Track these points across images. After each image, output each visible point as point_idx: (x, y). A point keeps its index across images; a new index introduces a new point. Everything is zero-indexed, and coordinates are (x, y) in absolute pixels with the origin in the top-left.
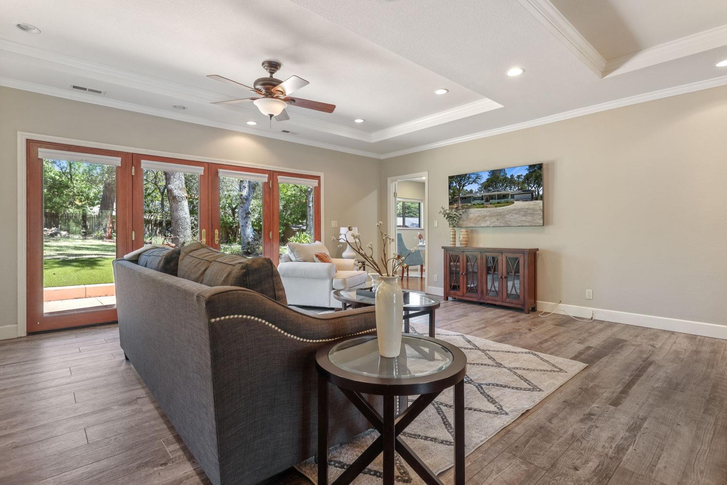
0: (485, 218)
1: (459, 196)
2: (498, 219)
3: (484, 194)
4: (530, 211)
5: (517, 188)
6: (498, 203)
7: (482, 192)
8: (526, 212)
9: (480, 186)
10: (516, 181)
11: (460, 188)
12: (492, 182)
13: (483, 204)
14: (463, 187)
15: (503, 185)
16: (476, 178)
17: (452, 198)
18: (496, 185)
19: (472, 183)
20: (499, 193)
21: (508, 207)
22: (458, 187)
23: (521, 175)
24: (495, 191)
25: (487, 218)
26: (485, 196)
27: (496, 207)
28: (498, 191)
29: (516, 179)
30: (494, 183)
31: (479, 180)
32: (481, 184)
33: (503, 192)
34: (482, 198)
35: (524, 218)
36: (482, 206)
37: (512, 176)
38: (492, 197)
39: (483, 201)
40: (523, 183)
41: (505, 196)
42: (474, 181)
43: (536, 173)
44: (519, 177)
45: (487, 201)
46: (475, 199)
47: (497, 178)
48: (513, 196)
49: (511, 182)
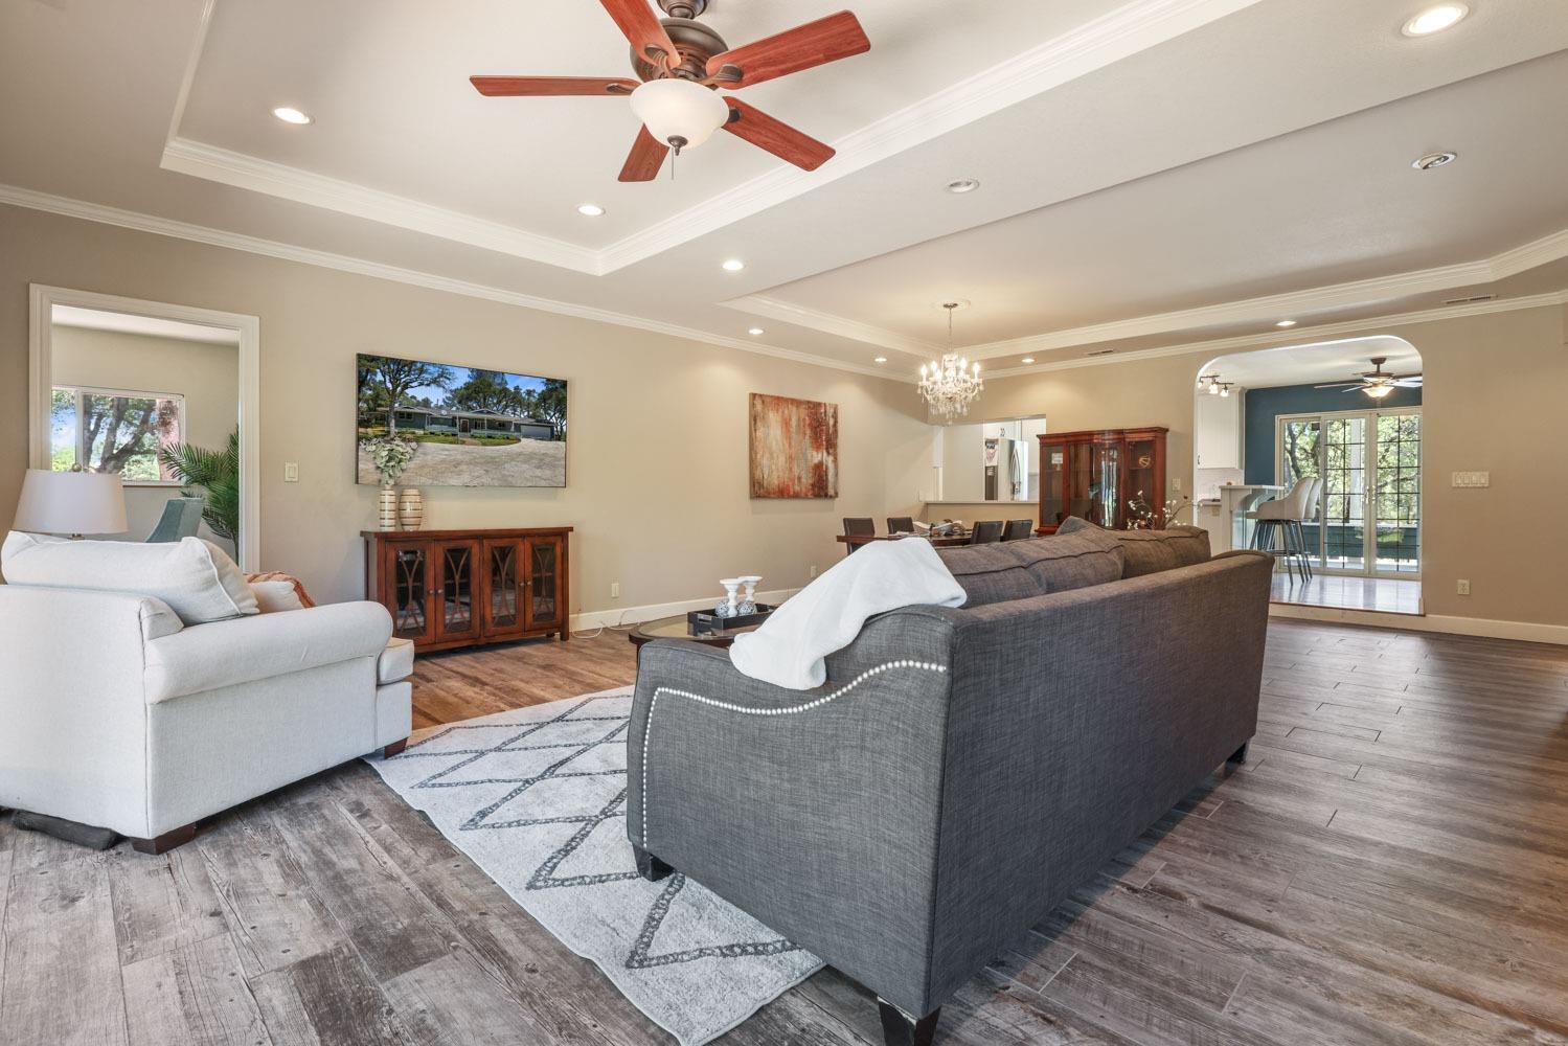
0: (461, 467)
1: (392, 407)
2: (487, 471)
3: (458, 414)
4: (547, 460)
5: (526, 414)
6: (490, 437)
7: (454, 409)
8: (541, 460)
9: (449, 395)
10: (524, 399)
11: (395, 389)
12: (478, 393)
13: (454, 435)
14: (403, 390)
15: (499, 402)
16: (441, 376)
17: (370, 409)
18: (485, 399)
19: (428, 385)
20: (491, 417)
21: (508, 447)
22: (389, 385)
23: (534, 391)
24: (481, 412)
25: (464, 467)
26: (460, 418)
27: (484, 444)
28: (489, 413)
29: (524, 395)
30: (481, 395)
31: (448, 381)
32: (451, 391)
33: (499, 417)
34: (452, 422)
35: (538, 472)
36: (452, 439)
37: (517, 388)
38: (477, 424)
39: (456, 430)
40: (537, 405)
41: (503, 426)
42: (435, 381)
43: (556, 394)
44: (529, 393)
45: (464, 429)
46: (435, 421)
47: (483, 386)
48: (518, 427)
49: (514, 399)
